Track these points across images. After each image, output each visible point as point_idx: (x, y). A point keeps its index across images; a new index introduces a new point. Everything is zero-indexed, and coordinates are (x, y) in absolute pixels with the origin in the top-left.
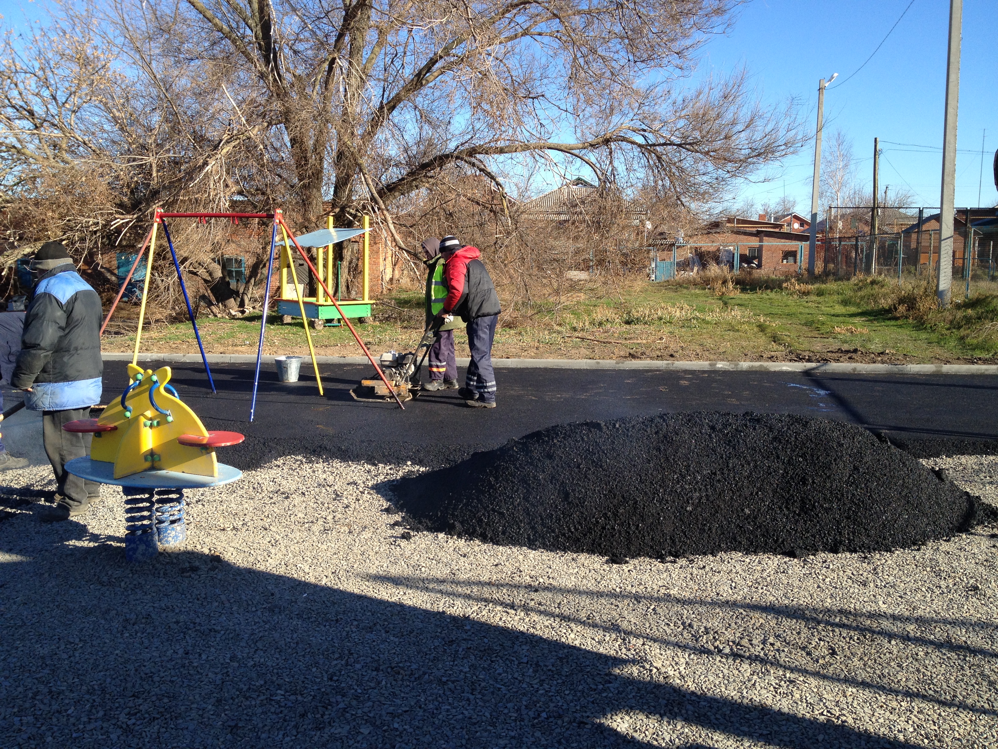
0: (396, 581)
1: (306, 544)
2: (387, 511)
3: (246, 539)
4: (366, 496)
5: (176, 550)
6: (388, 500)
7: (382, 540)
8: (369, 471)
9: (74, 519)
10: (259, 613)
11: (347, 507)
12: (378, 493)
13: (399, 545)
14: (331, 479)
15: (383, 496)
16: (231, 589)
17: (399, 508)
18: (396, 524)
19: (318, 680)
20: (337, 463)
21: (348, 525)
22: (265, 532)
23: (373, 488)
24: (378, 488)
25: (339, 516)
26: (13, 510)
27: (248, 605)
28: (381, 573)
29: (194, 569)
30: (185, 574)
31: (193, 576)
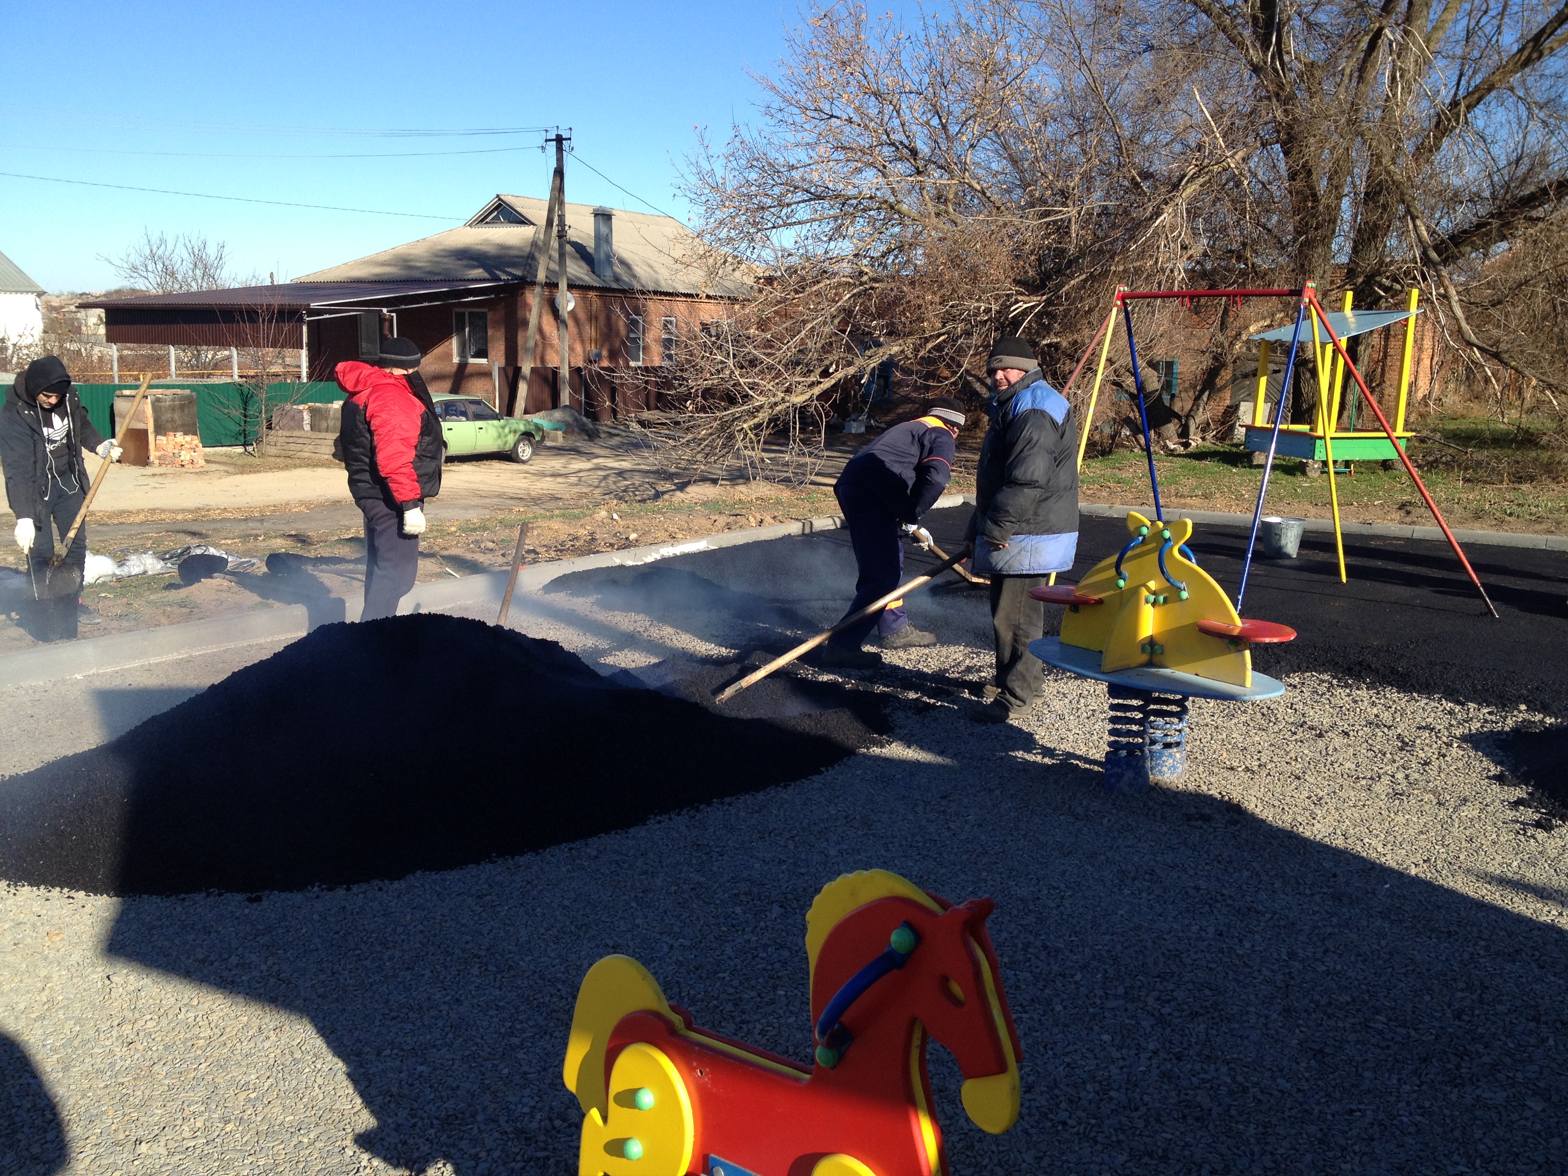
0: (1542, 893)
1: (1371, 811)
2: (1500, 779)
3: (1271, 786)
4: (1455, 751)
5: (1173, 786)
6: (1497, 763)
7: (1500, 824)
8: (1451, 712)
9: (1015, 723)
10: (1317, 898)
11: (1426, 764)
12: (1476, 748)
13: (1533, 836)
14: (1386, 717)
15: (1486, 755)
16: (1266, 856)
17: (1521, 779)
18: (1519, 802)
19: (1438, 1015)
20: (1392, 694)
21: (1434, 792)
22: (1297, 782)
23: (1465, 738)
24: (1474, 741)
25: (1417, 776)
26: (932, 701)
27: (1298, 883)
28: (1510, 875)
29: (1206, 819)
30: (1192, 823)
31: (1205, 827)
